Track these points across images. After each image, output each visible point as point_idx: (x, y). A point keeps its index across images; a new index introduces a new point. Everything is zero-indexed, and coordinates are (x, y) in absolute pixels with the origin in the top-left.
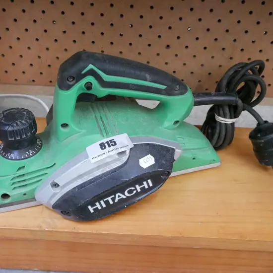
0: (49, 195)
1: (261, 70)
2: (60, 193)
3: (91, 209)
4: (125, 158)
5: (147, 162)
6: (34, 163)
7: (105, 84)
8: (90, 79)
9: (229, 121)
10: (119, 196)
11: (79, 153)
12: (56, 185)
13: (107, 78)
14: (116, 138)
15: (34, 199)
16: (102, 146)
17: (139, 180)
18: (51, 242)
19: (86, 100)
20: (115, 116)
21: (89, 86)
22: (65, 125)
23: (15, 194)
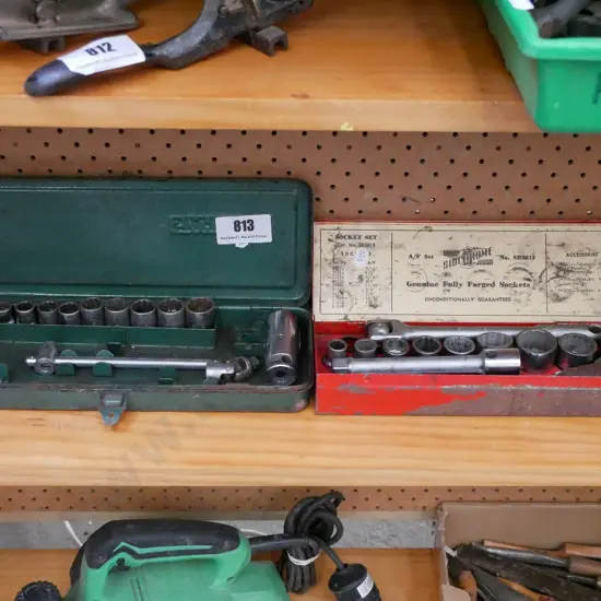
7: (137, 556)
8: (122, 555)
13: (141, 551)
21: (121, 561)
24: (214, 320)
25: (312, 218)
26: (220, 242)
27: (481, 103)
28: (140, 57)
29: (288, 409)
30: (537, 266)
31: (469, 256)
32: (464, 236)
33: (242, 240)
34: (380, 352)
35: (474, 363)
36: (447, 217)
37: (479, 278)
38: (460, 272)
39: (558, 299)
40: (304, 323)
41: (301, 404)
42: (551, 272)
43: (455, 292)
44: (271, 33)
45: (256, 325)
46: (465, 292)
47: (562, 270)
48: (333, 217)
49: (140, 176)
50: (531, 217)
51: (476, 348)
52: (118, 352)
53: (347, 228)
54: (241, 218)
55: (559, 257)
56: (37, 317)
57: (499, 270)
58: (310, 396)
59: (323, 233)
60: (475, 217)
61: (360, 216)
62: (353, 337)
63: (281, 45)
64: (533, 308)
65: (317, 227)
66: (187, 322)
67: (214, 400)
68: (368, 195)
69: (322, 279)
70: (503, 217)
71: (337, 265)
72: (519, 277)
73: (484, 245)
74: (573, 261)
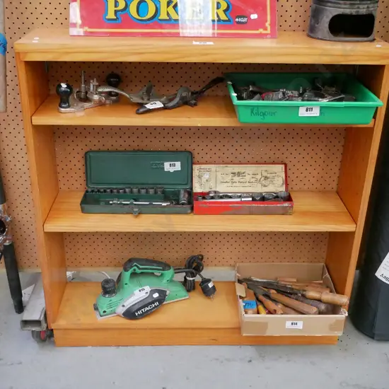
0: (121, 310)
1: (202, 259)
2: (125, 309)
3: (137, 314)
4: (148, 295)
5: (156, 295)
6: (114, 298)
7: (140, 269)
8: (135, 268)
9: (191, 279)
10: (147, 309)
11: (133, 294)
12: (123, 306)
13: (141, 267)
14: (144, 288)
15: (115, 313)
16: (140, 291)
17: (153, 302)
18: (121, 329)
19: (134, 275)
20: (144, 280)
21: (135, 270)
22: (126, 284)
23: (108, 311)
24: (163, 192)
25: (193, 163)
26: (166, 170)
27: (231, 119)
28: (163, 106)
29: (186, 213)
30: (259, 177)
31: (239, 174)
32: (237, 168)
33: (172, 170)
34: (212, 198)
35: (239, 200)
36: (232, 163)
37: (242, 180)
38: (236, 179)
39: (265, 186)
40: (190, 193)
41: (189, 211)
42: (263, 179)
43: (234, 184)
44: (193, 102)
45: (177, 194)
46: (238, 184)
47: (266, 178)
48: (198, 163)
49: (143, 151)
50: (257, 163)
51: (240, 197)
52: (136, 201)
53: (203, 166)
54: (172, 163)
55: (265, 174)
56: (111, 191)
57: (248, 178)
58: (192, 209)
59: (196, 167)
60: (240, 163)
61: (206, 163)
62: (204, 195)
63: (195, 105)
64: (258, 189)
65: (194, 166)
66: (156, 192)
67: (163, 211)
68: (208, 156)
69: (195, 180)
70: (248, 163)
71: (200, 177)
72: (253, 180)
73: (243, 171)
74: (268, 175)
